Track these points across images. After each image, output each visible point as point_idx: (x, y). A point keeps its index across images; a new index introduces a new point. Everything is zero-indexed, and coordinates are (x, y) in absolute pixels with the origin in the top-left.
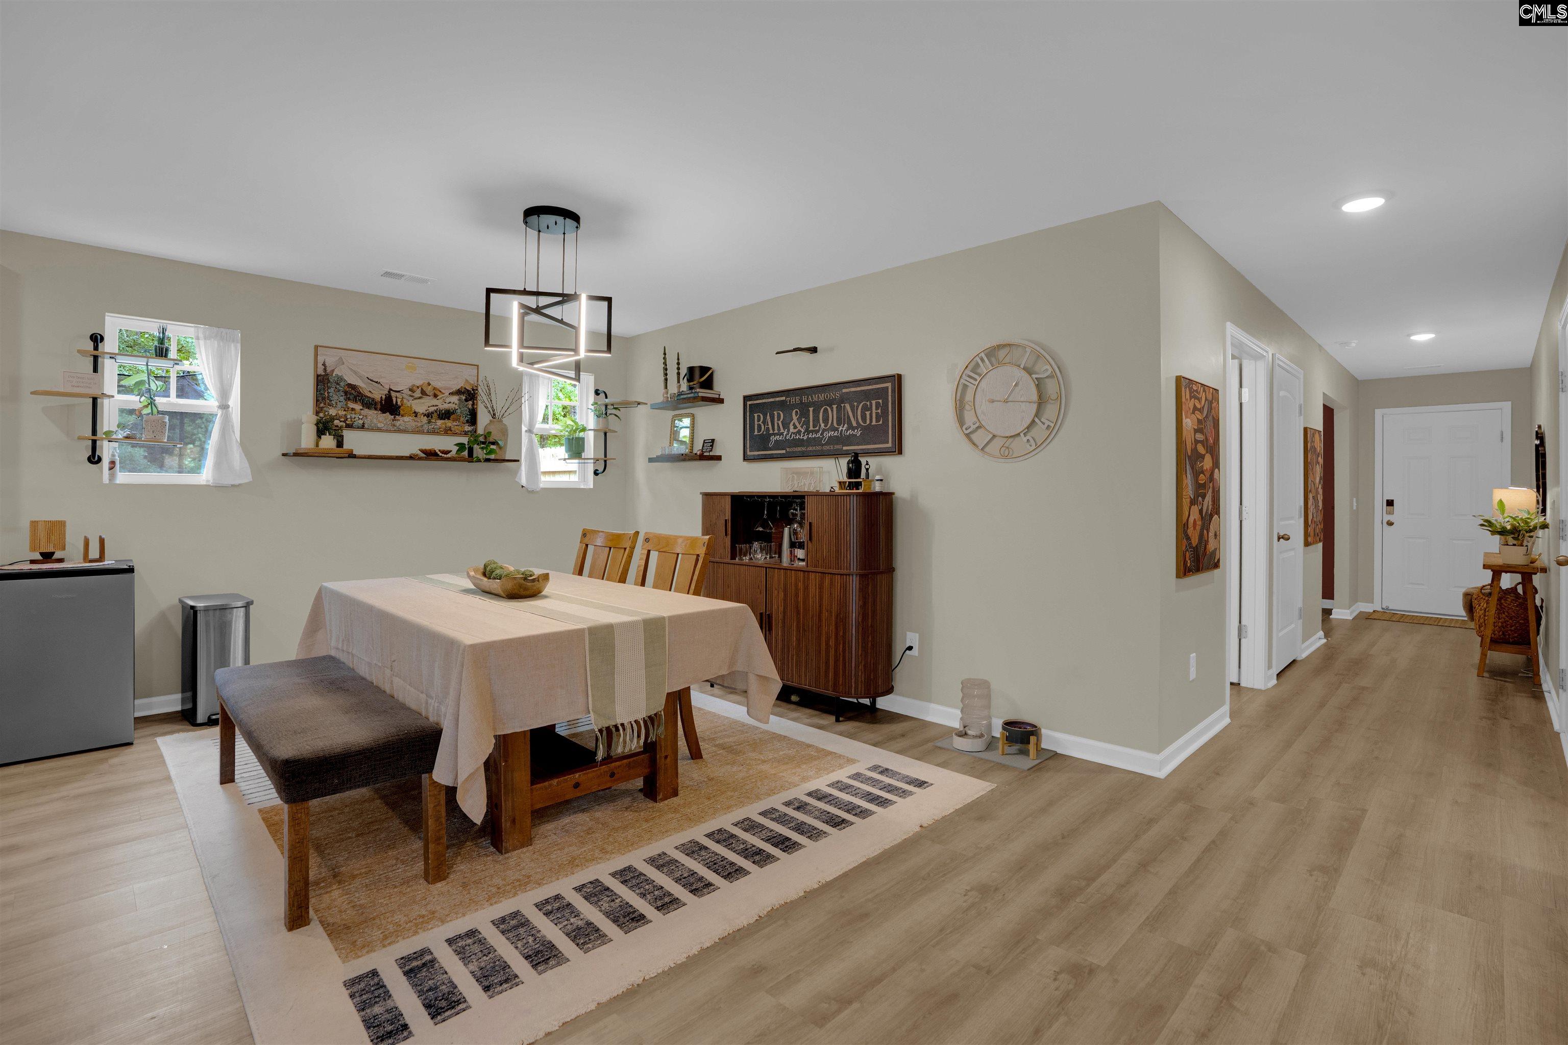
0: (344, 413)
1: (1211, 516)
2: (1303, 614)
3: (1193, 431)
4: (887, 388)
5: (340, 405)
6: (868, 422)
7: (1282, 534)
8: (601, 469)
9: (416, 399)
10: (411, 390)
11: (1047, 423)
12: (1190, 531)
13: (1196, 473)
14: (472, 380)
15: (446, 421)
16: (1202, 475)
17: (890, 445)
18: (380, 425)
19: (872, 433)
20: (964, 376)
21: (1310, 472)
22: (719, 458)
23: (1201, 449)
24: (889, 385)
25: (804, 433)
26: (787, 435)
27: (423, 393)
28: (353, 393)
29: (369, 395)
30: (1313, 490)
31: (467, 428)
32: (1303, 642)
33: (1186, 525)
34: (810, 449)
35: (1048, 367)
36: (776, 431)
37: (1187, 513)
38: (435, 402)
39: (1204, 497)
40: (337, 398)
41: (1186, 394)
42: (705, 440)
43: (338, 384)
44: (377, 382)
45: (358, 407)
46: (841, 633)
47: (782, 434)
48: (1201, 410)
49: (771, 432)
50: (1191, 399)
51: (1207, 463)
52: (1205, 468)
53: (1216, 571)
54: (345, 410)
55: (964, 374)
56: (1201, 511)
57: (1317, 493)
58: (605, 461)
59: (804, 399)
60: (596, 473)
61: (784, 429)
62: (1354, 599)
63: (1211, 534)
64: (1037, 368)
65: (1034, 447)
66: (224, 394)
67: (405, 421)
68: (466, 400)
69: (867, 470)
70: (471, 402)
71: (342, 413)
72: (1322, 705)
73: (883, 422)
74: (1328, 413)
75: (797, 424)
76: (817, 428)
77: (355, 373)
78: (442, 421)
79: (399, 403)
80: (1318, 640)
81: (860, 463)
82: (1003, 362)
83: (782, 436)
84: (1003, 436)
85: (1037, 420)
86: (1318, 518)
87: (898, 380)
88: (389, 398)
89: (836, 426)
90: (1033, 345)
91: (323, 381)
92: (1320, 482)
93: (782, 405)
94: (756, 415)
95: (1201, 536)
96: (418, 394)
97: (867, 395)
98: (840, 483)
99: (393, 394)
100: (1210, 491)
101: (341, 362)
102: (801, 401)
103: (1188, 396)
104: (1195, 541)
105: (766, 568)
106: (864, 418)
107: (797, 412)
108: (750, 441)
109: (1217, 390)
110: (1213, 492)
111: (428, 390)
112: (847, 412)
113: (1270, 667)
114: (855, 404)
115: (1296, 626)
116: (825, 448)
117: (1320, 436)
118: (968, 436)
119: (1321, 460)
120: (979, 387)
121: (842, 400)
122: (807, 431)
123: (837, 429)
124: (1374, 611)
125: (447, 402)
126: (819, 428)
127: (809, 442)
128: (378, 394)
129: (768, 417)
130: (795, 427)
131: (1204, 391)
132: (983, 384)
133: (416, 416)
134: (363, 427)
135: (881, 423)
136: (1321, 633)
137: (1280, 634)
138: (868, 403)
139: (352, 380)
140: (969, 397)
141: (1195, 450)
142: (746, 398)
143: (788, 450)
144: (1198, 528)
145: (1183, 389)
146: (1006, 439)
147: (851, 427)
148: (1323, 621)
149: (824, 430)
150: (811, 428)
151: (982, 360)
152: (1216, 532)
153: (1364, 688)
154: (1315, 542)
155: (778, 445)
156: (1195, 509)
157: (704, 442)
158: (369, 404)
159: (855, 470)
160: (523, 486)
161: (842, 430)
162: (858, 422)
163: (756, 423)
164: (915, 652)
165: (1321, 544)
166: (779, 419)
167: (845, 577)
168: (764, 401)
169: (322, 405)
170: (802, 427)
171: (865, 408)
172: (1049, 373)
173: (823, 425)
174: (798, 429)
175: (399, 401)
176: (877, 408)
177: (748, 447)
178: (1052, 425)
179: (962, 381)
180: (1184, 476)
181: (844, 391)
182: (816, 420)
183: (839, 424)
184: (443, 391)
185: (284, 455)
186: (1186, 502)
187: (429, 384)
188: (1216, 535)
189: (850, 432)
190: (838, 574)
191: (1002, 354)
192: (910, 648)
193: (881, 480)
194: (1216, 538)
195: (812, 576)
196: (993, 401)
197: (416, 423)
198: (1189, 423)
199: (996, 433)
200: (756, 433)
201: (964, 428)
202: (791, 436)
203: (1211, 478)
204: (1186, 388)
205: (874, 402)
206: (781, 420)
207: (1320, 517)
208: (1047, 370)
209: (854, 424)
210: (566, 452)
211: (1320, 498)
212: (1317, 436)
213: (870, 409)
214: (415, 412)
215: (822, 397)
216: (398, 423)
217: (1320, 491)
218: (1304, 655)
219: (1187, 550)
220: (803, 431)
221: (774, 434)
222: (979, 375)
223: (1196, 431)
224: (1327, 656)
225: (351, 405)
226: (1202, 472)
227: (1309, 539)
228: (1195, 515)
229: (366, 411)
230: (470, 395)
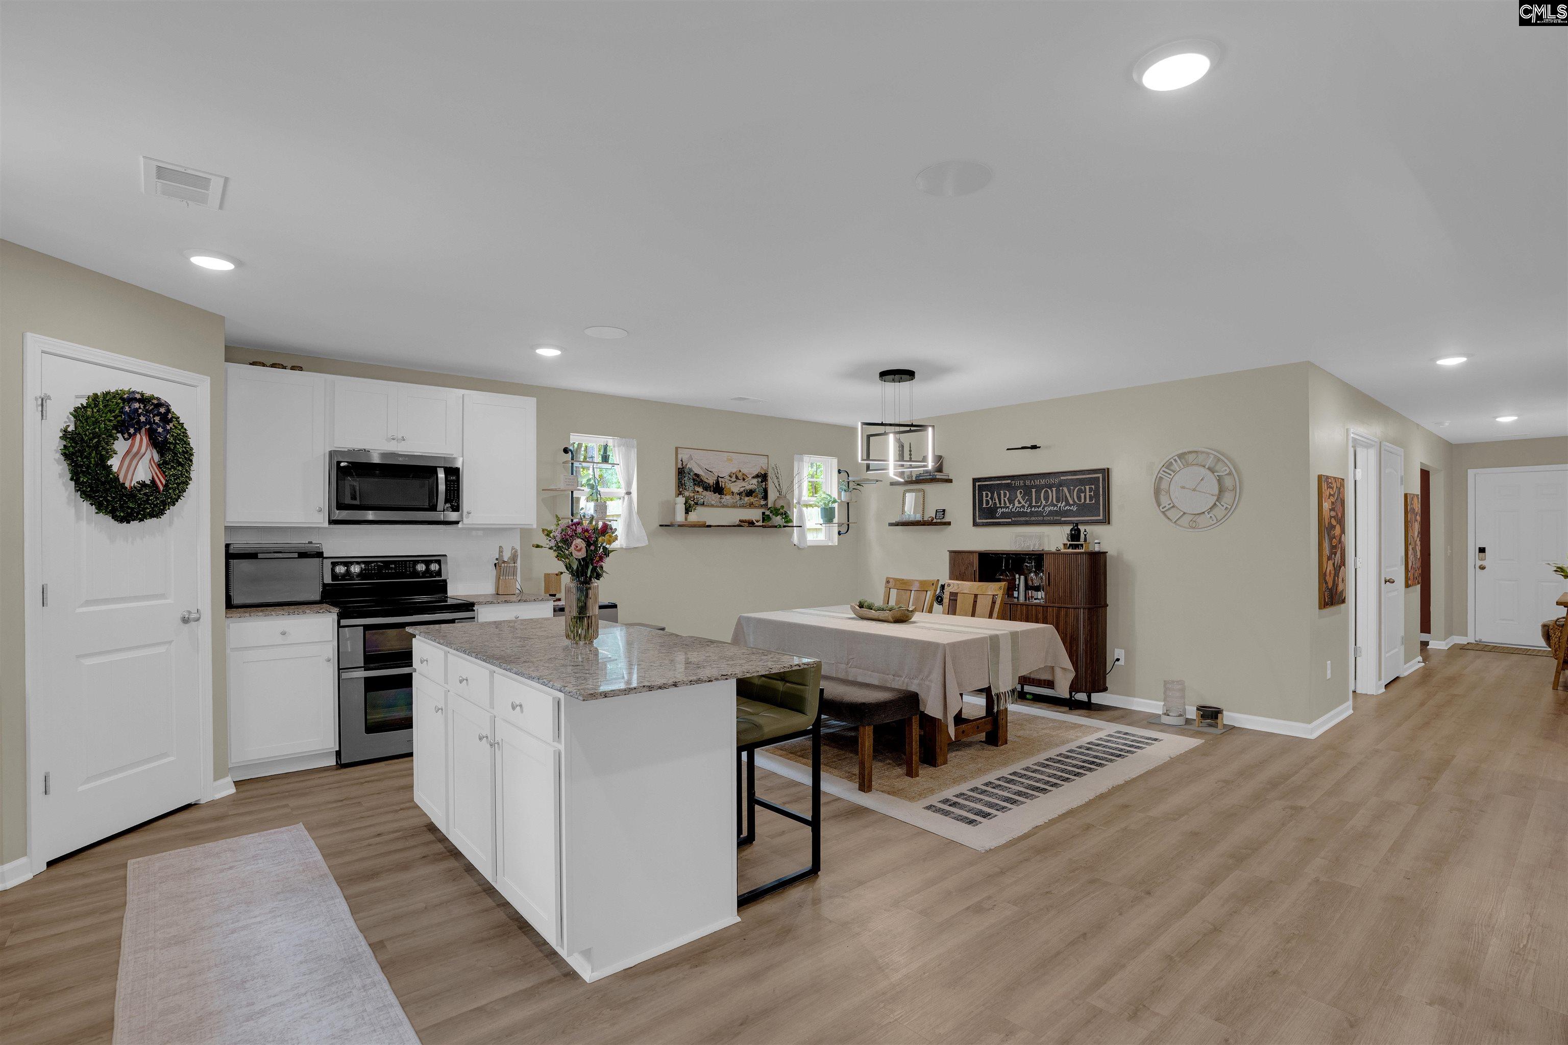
0: (693, 494)
1: (1340, 567)
2: (1406, 640)
3: (1329, 510)
4: (1099, 477)
5: (691, 489)
6: (1083, 501)
7: (1388, 579)
8: (843, 530)
9: (733, 482)
10: (730, 476)
11: (1225, 506)
12: (1328, 578)
13: (1331, 538)
14: (765, 467)
15: (750, 498)
16: (1334, 540)
17: (1101, 517)
18: (713, 502)
19: (1084, 509)
20: (1161, 472)
21: (1410, 528)
22: (949, 523)
23: (1334, 522)
24: (1100, 475)
25: (1028, 507)
26: (1012, 508)
27: (737, 478)
28: (698, 480)
29: (706, 481)
30: (1413, 543)
31: (763, 502)
32: (1405, 663)
33: (1325, 574)
34: (1033, 519)
35: (1227, 468)
36: (1003, 505)
37: (1326, 567)
38: (744, 484)
39: (1335, 554)
40: (689, 484)
41: (1325, 486)
42: (937, 510)
43: (689, 474)
44: (710, 472)
45: (700, 489)
46: (1075, 648)
47: (1008, 507)
48: (1333, 495)
49: (998, 505)
50: (1327, 489)
51: (1337, 531)
52: (1336, 535)
53: (1343, 605)
54: (693, 493)
55: (1161, 470)
56: (1334, 564)
57: (1416, 545)
58: (848, 525)
59: (1028, 483)
60: (839, 533)
61: (1010, 503)
62: (1449, 633)
63: (1340, 580)
64: (1217, 468)
65: (1215, 521)
66: (629, 484)
67: (727, 499)
68: (762, 482)
69: (1085, 535)
70: (764, 483)
71: (692, 495)
72: (1422, 704)
73: (1095, 502)
74: (1425, 475)
75: (1021, 501)
76: (1039, 504)
77: (699, 465)
78: (748, 498)
79: (723, 486)
80: (1417, 664)
81: (1079, 531)
82: (1192, 463)
83: (1008, 509)
84: (1192, 513)
85: (1217, 503)
86: (1417, 565)
87: (1106, 472)
88: (717, 482)
89: (1056, 503)
90: (1216, 453)
91: (681, 472)
92: (1418, 536)
93: (1008, 486)
94: (984, 493)
95: (1334, 581)
96: (734, 479)
97: (1082, 482)
98: (1064, 544)
99: (720, 480)
100: (1339, 550)
101: (691, 458)
102: (1025, 484)
103: (1326, 488)
104: (1330, 585)
105: (1010, 604)
106: (1079, 498)
107: (1021, 492)
108: (979, 511)
109: (1343, 480)
110: (1341, 550)
111: (740, 475)
112: (1065, 494)
113: (1380, 679)
114: (1072, 488)
115: (1400, 650)
116: (1046, 518)
117: (1418, 498)
118: (1163, 513)
119: (1418, 518)
120: (1173, 479)
121: (1061, 484)
122: (1030, 506)
123: (1056, 506)
124: (1468, 643)
125: (751, 483)
126: (1041, 504)
127: (1032, 514)
128: (711, 481)
129: (995, 494)
130: (1020, 503)
131: (1335, 481)
132: (1176, 478)
133: (733, 495)
134: (703, 504)
135: (1093, 502)
136: (1420, 658)
137: (1387, 655)
138: (1083, 488)
139: (697, 470)
140: (1164, 485)
141: (1330, 523)
142: (975, 480)
143: (1013, 519)
144: (1332, 576)
145: (1323, 484)
146: (1193, 516)
147: (1068, 504)
148: (1421, 650)
149: (1045, 506)
150: (1034, 504)
151: (1175, 460)
152: (1343, 578)
153: (1456, 695)
154: (1414, 584)
155: (1004, 515)
156: (1330, 563)
157: (937, 511)
158: (707, 488)
159: (1075, 535)
160: (795, 545)
161: (1060, 506)
162: (1074, 501)
163: (984, 499)
164: (1122, 662)
165: (1419, 587)
166: (1005, 496)
167: (1077, 610)
168: (991, 483)
169: (681, 490)
170: (1026, 503)
171: (1080, 491)
172: (1227, 472)
173: (1044, 502)
174: (1021, 505)
175: (723, 484)
176: (1090, 491)
177: (977, 516)
178: (1229, 507)
179: (1160, 475)
180: (1324, 541)
181: (1062, 478)
182: (1038, 499)
183: (1058, 501)
184: (748, 476)
185: (661, 526)
186: (1325, 559)
187: (740, 471)
188: (1343, 580)
189: (1068, 508)
190: (1072, 608)
191: (1191, 458)
192: (1118, 660)
193: (1099, 543)
194: (1343, 582)
195: (1050, 610)
196: (1183, 488)
197: (733, 500)
198: (1326, 505)
199: (1185, 511)
200: (984, 506)
201: (1161, 508)
202: (1016, 510)
203: (1340, 541)
204: (1324, 482)
205: (1087, 487)
206: (1007, 497)
207: (1419, 564)
208: (1226, 470)
209: (1071, 502)
210: (822, 518)
211: (1418, 548)
212: (1415, 499)
213: (1085, 492)
214: (732, 492)
215: (1043, 482)
216: (723, 501)
217: (1418, 543)
218: (1406, 674)
219: (1326, 591)
220: (1026, 505)
221: (1001, 508)
222: (1174, 472)
223: (1331, 510)
224: (1425, 676)
225: (697, 489)
226: (1335, 538)
227: (1409, 582)
228: (1330, 568)
229: (705, 493)
230: (763, 477)
